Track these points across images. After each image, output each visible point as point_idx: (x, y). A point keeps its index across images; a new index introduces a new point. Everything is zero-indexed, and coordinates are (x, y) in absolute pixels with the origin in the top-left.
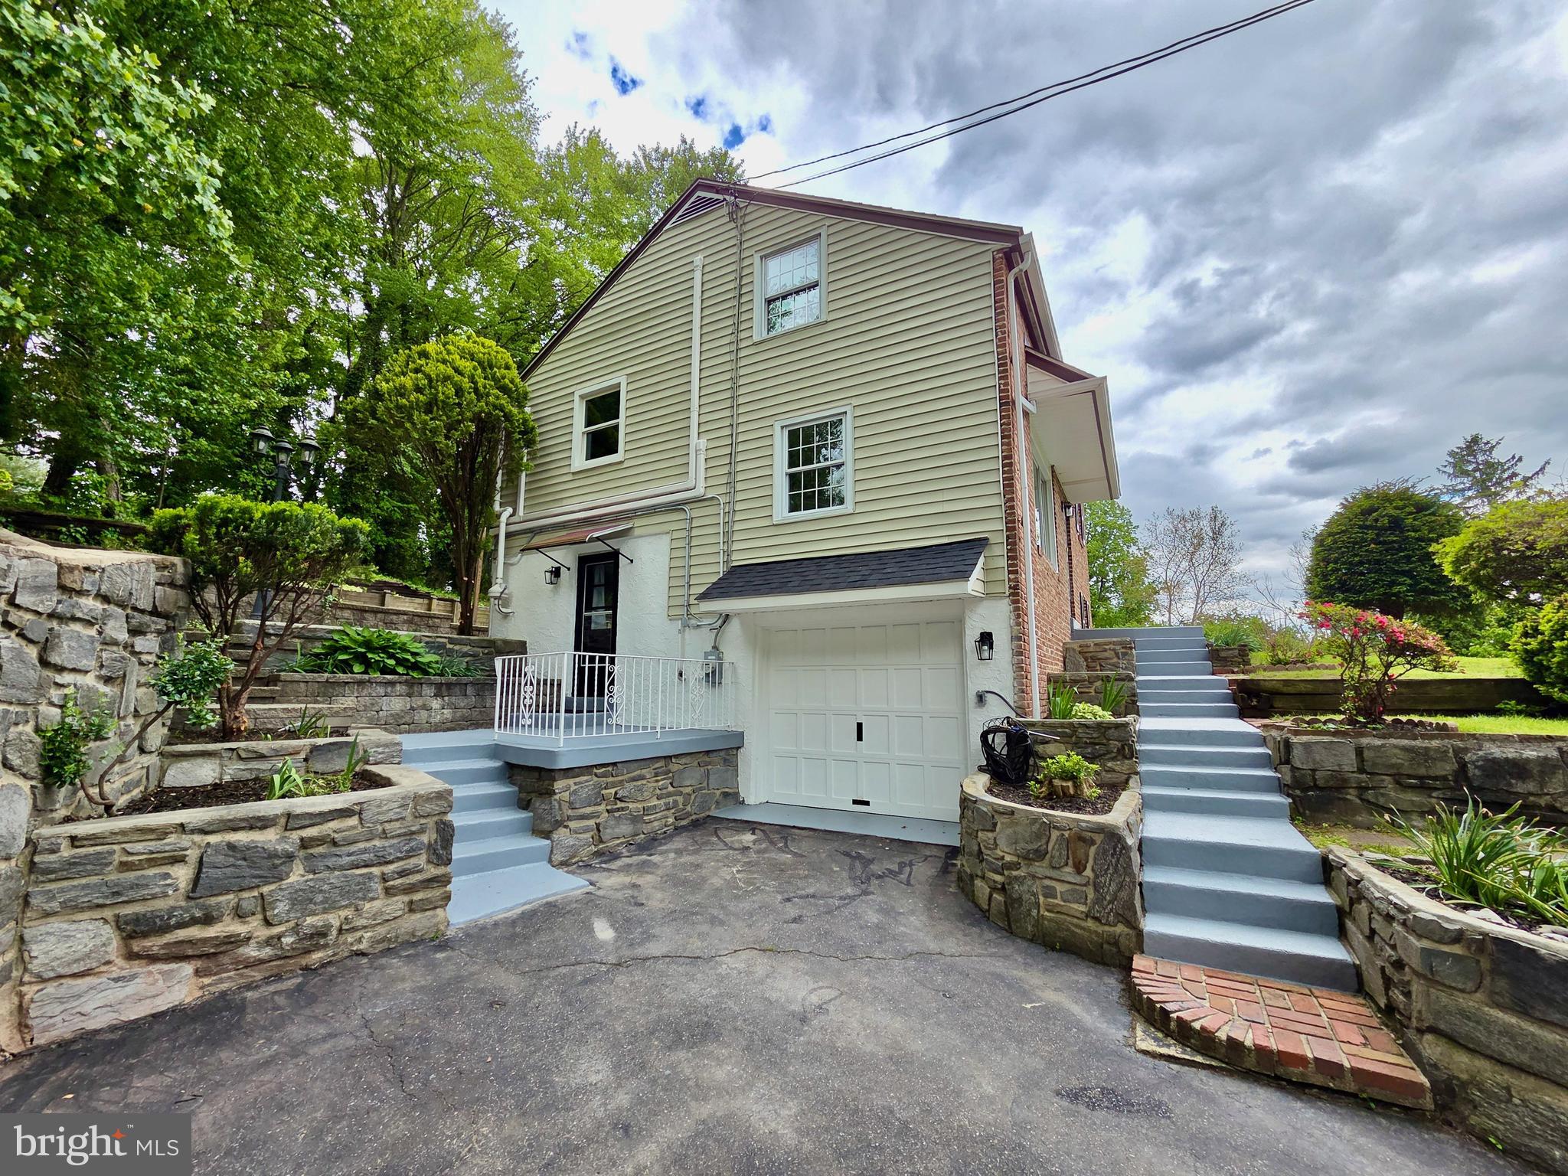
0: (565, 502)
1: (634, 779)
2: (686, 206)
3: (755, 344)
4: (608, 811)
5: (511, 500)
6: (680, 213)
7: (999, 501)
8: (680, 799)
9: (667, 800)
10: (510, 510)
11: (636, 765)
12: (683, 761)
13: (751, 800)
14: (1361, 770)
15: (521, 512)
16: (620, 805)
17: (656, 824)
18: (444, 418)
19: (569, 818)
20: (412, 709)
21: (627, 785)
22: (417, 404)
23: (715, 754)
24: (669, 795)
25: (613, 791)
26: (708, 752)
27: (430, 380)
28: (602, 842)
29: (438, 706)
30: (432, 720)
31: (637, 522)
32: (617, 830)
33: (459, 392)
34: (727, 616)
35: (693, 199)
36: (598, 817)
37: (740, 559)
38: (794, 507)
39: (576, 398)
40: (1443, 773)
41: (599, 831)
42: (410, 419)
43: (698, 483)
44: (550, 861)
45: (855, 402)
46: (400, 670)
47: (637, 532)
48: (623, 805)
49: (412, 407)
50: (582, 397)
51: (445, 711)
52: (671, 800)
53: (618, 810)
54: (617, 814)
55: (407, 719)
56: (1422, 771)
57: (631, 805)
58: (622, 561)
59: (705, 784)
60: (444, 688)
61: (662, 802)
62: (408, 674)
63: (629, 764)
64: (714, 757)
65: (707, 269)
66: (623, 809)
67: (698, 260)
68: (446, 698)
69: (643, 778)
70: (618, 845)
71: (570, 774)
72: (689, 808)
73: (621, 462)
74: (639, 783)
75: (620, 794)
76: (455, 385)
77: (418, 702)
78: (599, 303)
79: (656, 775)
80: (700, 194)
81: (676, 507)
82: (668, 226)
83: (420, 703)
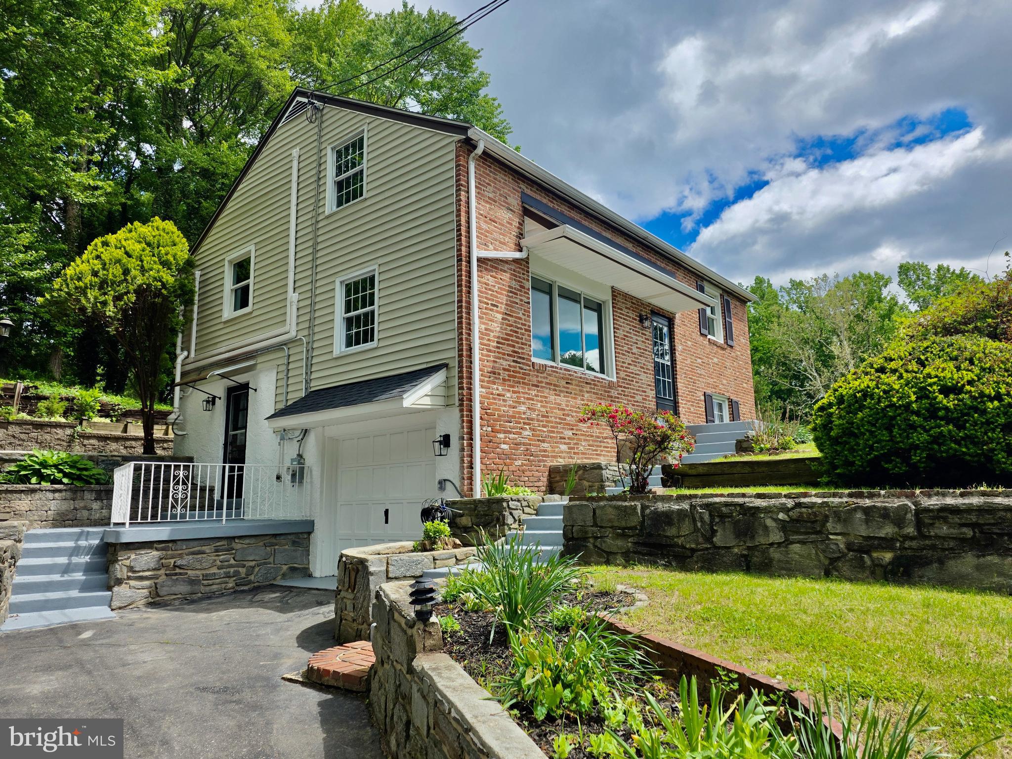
0: (219, 346)
1: (193, 553)
2: (290, 109)
3: (328, 217)
4: (166, 574)
5: (186, 347)
6: (287, 115)
7: (455, 335)
8: (243, 571)
9: (228, 570)
10: (186, 353)
11: (196, 543)
12: (247, 541)
13: (317, 574)
14: (595, 525)
15: (193, 354)
16: (178, 571)
17: (214, 587)
18: (112, 292)
19: (129, 578)
20: (75, 509)
21: (186, 557)
22: (91, 285)
23: (282, 537)
24: (231, 566)
25: (172, 561)
26: (275, 536)
27: (104, 264)
28: (159, 596)
29: (97, 507)
30: (92, 517)
31: (260, 360)
32: (173, 588)
33: (126, 272)
34: (306, 430)
35: (294, 104)
36: (157, 578)
37: (316, 385)
38: (349, 344)
39: (226, 263)
40: (633, 524)
41: (156, 588)
42: (85, 295)
43: (291, 328)
44: (110, 606)
45: (380, 261)
46: (65, 480)
47: (259, 366)
48: (181, 571)
49: (86, 287)
50: (230, 262)
51: (104, 511)
52: (232, 570)
53: (176, 574)
54: (174, 578)
55: (70, 517)
56: (623, 524)
57: (189, 572)
58: (251, 391)
59: (271, 560)
60: (103, 494)
61: (222, 571)
62: (72, 484)
63: (187, 543)
64: (282, 540)
65: (302, 159)
66: (180, 574)
67: (295, 152)
68: (105, 501)
69: (203, 553)
70: (174, 599)
71: (131, 547)
72: (252, 577)
73: (251, 313)
74: (199, 556)
75: (179, 563)
76: (123, 266)
77: (80, 504)
78: (241, 186)
79: (217, 551)
80: (299, 99)
81: (279, 347)
82: (280, 125)
83: (82, 505)
